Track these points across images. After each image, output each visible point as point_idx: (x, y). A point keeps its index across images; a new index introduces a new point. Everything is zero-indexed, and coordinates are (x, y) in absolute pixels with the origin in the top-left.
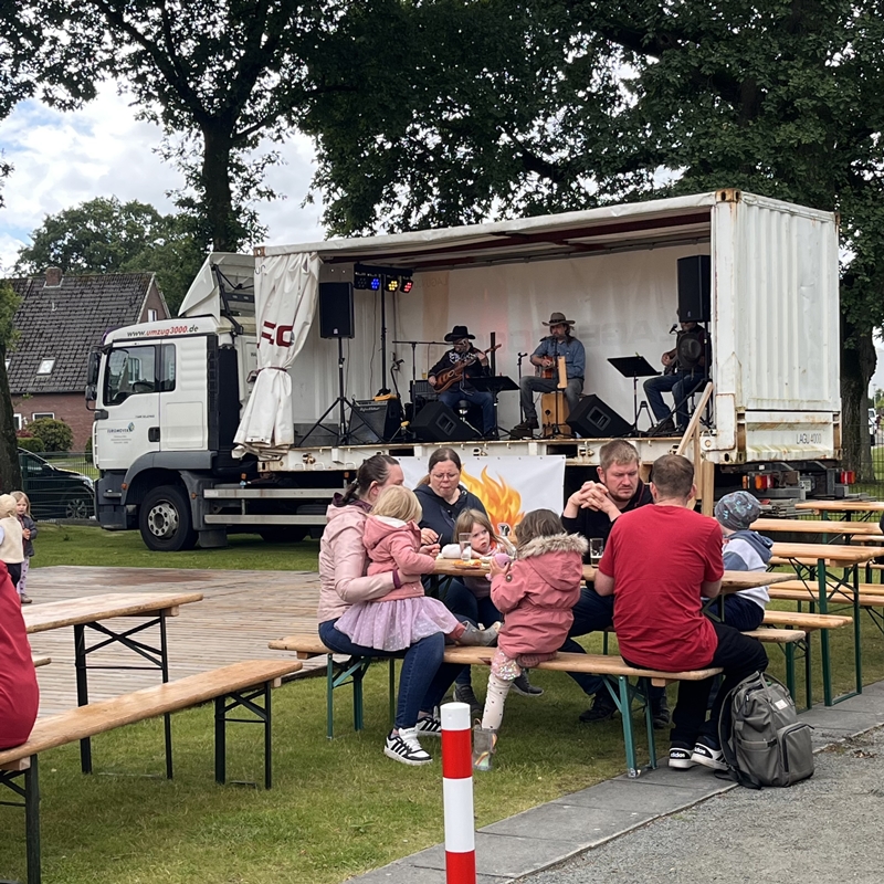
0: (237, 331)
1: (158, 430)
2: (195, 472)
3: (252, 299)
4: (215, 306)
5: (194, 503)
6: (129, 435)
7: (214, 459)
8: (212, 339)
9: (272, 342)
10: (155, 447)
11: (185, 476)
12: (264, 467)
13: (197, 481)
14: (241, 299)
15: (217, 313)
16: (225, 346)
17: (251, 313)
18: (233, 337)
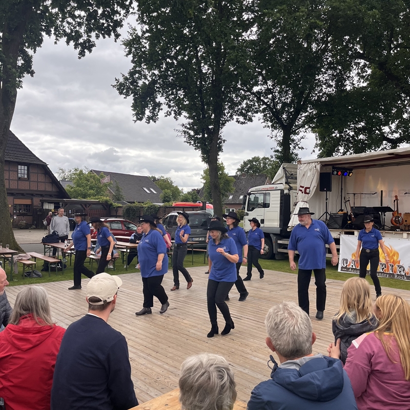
0: (290, 189)
1: (263, 220)
2: (275, 234)
3: (296, 178)
4: (284, 180)
5: (274, 244)
7: (281, 231)
8: (282, 191)
9: (302, 193)
11: (271, 235)
13: (275, 237)
14: (292, 178)
15: (284, 183)
16: (286, 193)
17: (296, 183)
18: (289, 191)
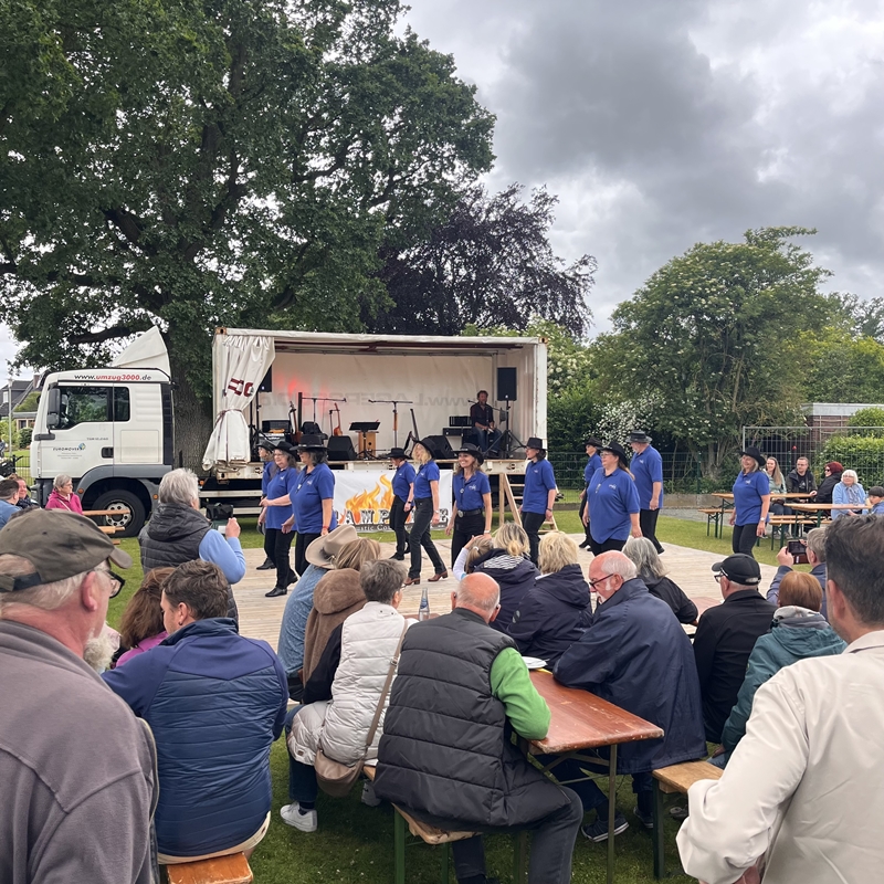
1: (112, 449)
6: (79, 452)
8: (164, 387)
9: (239, 393)
10: (108, 461)
12: (223, 476)
